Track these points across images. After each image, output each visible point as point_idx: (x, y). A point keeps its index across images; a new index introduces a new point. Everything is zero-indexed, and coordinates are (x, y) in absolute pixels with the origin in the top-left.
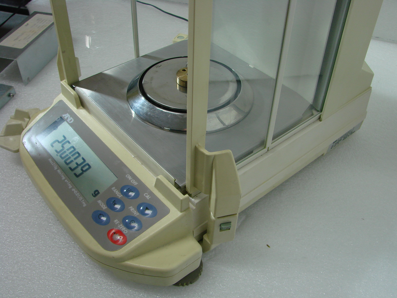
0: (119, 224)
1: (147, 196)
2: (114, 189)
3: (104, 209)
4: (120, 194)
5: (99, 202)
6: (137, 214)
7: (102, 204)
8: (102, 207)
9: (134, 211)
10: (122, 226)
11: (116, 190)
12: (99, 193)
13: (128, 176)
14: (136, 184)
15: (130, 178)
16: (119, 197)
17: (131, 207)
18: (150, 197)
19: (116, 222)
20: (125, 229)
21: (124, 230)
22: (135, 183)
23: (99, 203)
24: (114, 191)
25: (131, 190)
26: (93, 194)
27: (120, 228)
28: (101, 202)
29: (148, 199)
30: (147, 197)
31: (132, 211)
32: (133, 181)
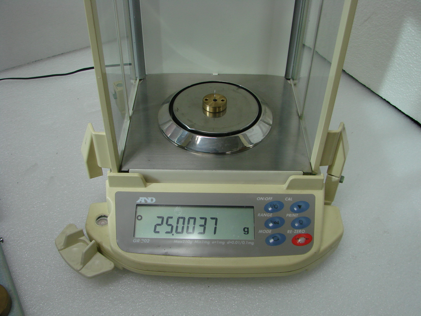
0: (293, 232)
1: (288, 200)
2: (260, 215)
3: (270, 233)
4: (269, 214)
5: (260, 231)
6: (296, 215)
7: (264, 231)
8: (267, 233)
9: (293, 215)
10: (297, 230)
11: (262, 214)
12: (248, 228)
13: (259, 199)
14: (271, 199)
15: (262, 199)
16: (270, 216)
17: (287, 215)
18: (291, 198)
19: (290, 232)
20: (302, 230)
21: (301, 232)
22: (269, 199)
23: (262, 233)
24: (262, 216)
25: (274, 206)
26: (245, 232)
27: (297, 232)
28: (262, 230)
29: (291, 200)
30: (290, 200)
31: (291, 216)
32: (267, 199)
